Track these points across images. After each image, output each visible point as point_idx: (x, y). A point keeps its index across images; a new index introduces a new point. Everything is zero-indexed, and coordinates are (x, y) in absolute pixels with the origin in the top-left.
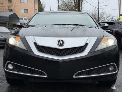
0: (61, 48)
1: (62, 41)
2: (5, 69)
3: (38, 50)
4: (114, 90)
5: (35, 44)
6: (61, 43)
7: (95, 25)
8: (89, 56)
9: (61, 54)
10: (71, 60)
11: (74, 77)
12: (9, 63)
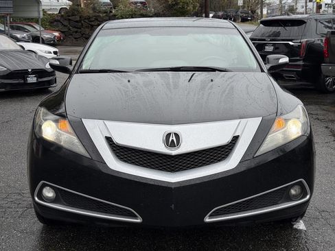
0: (174, 152)
1: (177, 135)
2: (36, 199)
3: (118, 156)
4: (300, 231)
5: (109, 140)
6: (172, 140)
7: (255, 65)
8: (242, 170)
9: (173, 167)
10: (198, 182)
11: (207, 220)
12: (44, 186)
